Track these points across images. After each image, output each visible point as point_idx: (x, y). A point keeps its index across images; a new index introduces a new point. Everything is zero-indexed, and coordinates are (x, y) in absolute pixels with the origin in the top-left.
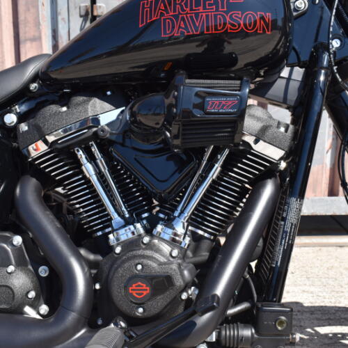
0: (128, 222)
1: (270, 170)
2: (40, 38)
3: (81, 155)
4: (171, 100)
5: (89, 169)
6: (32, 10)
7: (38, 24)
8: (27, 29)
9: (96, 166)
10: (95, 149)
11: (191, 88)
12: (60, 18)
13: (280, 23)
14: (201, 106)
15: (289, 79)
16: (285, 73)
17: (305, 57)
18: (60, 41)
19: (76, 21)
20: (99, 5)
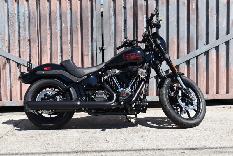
0: (121, 88)
1: (143, 80)
2: (89, 55)
3: (113, 78)
4: (128, 69)
5: (114, 80)
6: (87, 48)
7: (88, 51)
8: (85, 53)
9: (115, 80)
10: (115, 77)
11: (131, 67)
12: (94, 50)
13: (143, 56)
14: (132, 69)
15: (146, 65)
16: (145, 64)
17: (149, 62)
18: (94, 56)
19: (99, 51)
20: (104, 46)
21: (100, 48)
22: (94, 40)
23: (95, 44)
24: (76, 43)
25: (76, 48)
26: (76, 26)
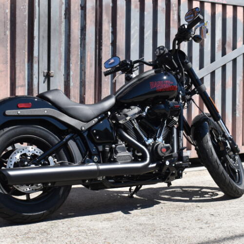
2: (25, 86)
7: (24, 79)
8: (19, 81)
18: (34, 87)
19: (42, 78)
20: (51, 71)
21: (45, 75)
22: (35, 60)
23: (35, 66)
24: (4, 64)
25: (3, 71)
26: (5, 32)
